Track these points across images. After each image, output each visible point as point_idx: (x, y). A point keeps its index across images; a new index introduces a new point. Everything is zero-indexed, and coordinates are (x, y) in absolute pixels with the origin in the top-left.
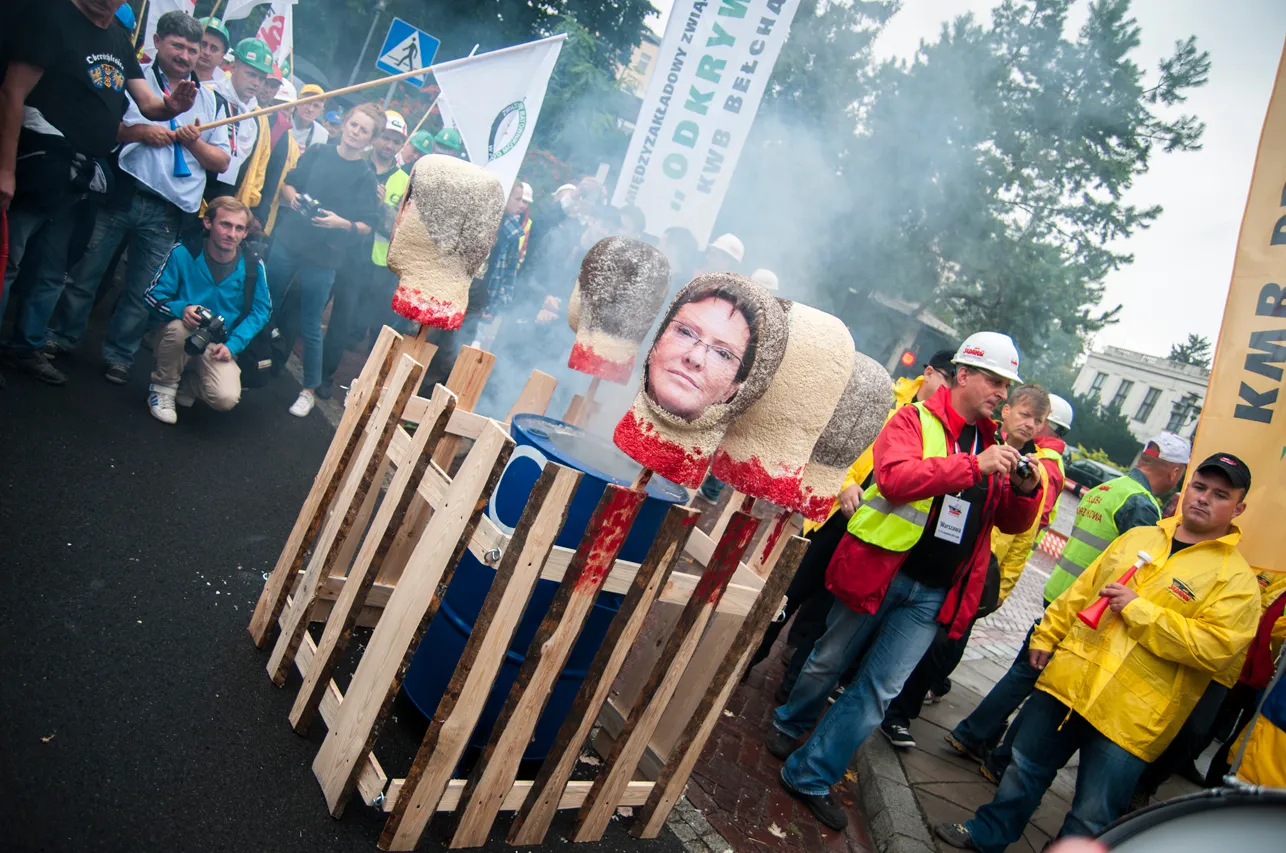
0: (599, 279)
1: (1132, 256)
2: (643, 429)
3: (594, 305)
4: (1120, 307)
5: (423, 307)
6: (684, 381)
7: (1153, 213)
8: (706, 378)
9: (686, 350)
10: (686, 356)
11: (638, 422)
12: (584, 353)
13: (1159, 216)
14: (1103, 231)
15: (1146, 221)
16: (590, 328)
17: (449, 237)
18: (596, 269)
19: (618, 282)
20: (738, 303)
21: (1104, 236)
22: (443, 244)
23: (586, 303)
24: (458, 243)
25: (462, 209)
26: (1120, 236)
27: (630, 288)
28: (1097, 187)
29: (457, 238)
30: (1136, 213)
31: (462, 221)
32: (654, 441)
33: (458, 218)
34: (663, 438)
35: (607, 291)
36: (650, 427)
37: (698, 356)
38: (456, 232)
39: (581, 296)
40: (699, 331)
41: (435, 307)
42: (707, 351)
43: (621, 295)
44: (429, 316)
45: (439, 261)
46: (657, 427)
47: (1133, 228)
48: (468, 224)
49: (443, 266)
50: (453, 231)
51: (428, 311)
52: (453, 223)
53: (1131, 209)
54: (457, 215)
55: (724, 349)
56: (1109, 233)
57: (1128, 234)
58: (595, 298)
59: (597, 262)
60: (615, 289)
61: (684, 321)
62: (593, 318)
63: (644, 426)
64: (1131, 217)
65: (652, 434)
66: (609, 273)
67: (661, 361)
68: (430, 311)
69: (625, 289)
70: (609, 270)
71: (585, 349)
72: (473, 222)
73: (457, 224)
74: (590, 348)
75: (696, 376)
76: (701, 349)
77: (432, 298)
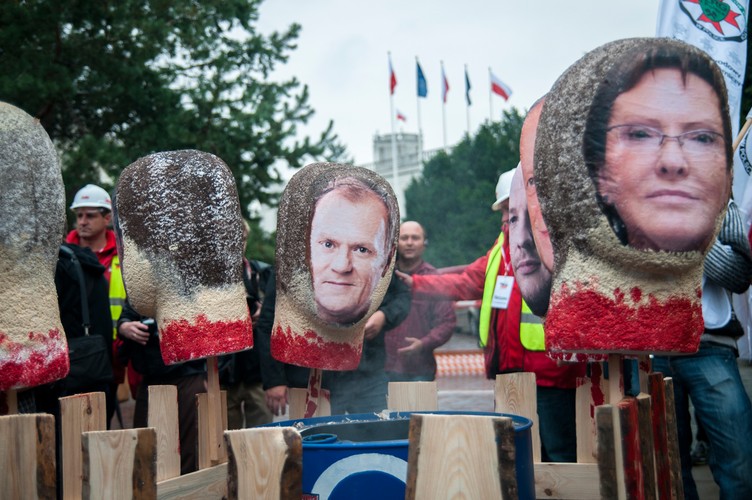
0: (166, 220)
1: (294, 79)
2: (629, 302)
3: (177, 258)
4: (332, 123)
5: (23, 356)
6: (675, 200)
7: (294, 31)
8: (699, 180)
9: (654, 159)
10: (659, 165)
11: (612, 297)
12: (194, 330)
13: (300, 33)
14: (261, 66)
15: (292, 42)
16: (187, 292)
17: (21, 222)
18: (151, 209)
19: (197, 212)
20: (685, 63)
21: (264, 70)
22: (15, 238)
23: (162, 261)
24: (37, 228)
25: (21, 167)
26: (278, 64)
27: (216, 211)
28: (229, 29)
29: (33, 219)
30: (280, 38)
31: (30, 188)
32: (655, 308)
33: (21, 184)
34: (663, 298)
35: (187, 231)
36: (637, 294)
37: (673, 156)
38: (28, 210)
39: (148, 257)
40: (656, 123)
41: (42, 348)
42: (681, 145)
43: (208, 227)
44: (38, 366)
45: (16, 269)
46: (647, 289)
47: (285, 52)
48: (39, 189)
49: (26, 275)
50: (23, 210)
51: (33, 359)
52: (17, 195)
53: (274, 36)
54: (19, 179)
55: (701, 131)
56: (267, 65)
57: (284, 60)
58: (174, 248)
59: (147, 199)
60: (197, 222)
61: (629, 120)
62: (184, 278)
63: (628, 296)
64: (278, 44)
65: (645, 301)
66: (175, 206)
67: (630, 189)
68: (37, 358)
69: (210, 217)
70: (174, 201)
71: (193, 323)
72: (44, 185)
73: (24, 196)
74: (201, 318)
75: (687, 185)
76: (672, 147)
77: (31, 336)
